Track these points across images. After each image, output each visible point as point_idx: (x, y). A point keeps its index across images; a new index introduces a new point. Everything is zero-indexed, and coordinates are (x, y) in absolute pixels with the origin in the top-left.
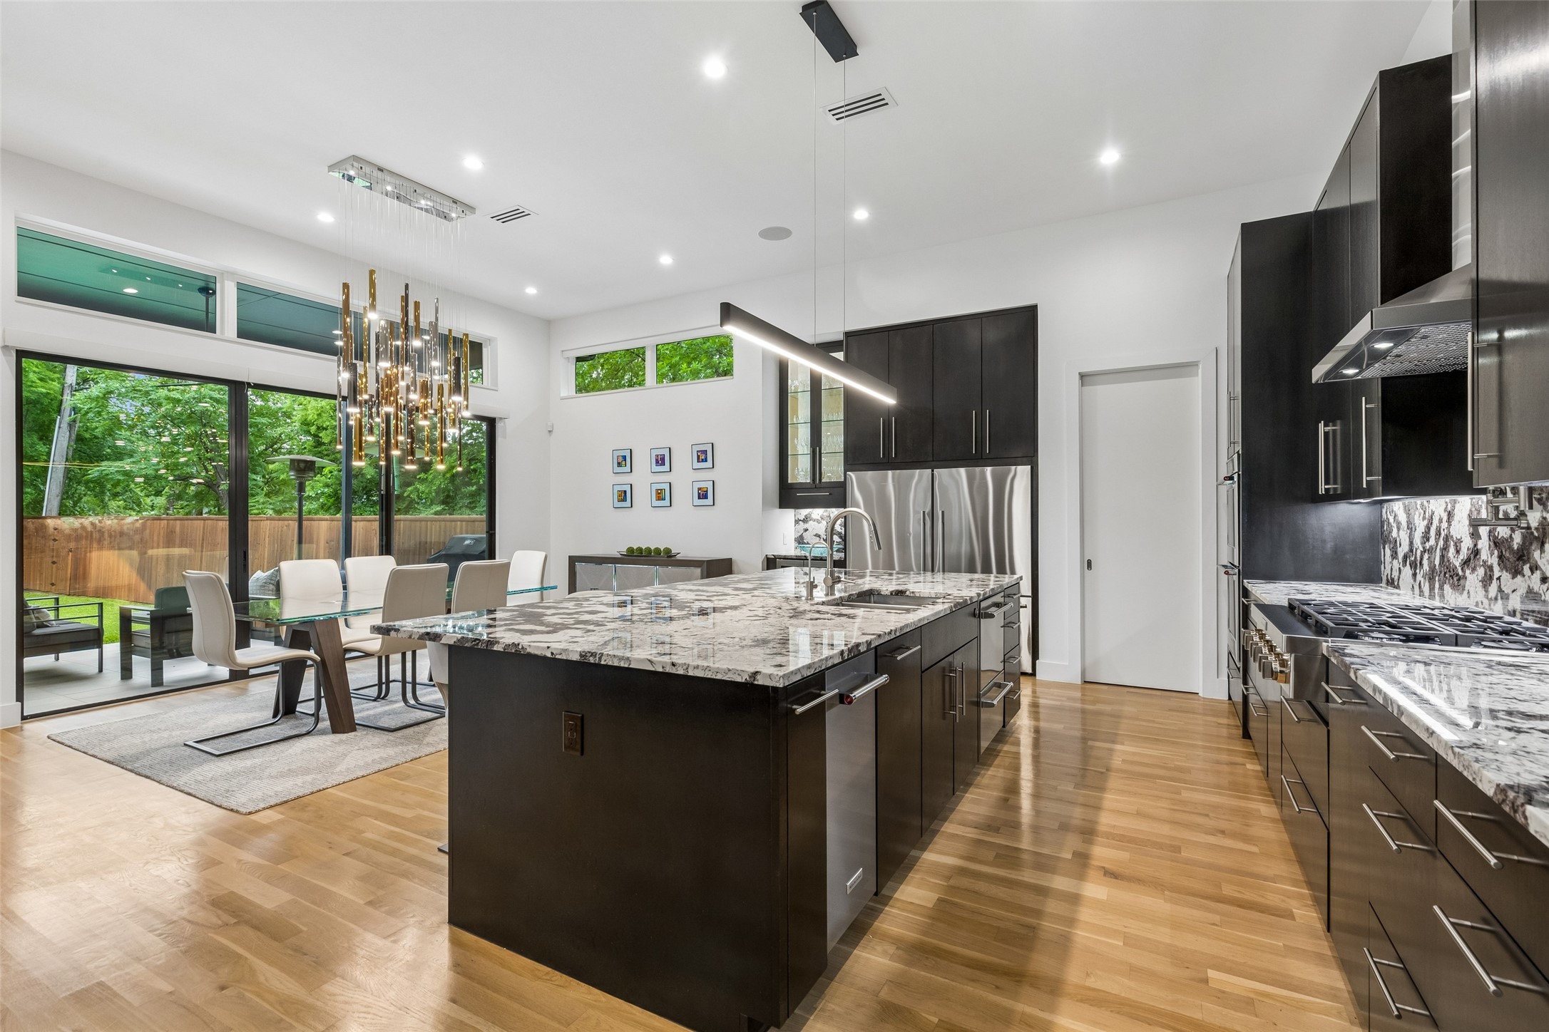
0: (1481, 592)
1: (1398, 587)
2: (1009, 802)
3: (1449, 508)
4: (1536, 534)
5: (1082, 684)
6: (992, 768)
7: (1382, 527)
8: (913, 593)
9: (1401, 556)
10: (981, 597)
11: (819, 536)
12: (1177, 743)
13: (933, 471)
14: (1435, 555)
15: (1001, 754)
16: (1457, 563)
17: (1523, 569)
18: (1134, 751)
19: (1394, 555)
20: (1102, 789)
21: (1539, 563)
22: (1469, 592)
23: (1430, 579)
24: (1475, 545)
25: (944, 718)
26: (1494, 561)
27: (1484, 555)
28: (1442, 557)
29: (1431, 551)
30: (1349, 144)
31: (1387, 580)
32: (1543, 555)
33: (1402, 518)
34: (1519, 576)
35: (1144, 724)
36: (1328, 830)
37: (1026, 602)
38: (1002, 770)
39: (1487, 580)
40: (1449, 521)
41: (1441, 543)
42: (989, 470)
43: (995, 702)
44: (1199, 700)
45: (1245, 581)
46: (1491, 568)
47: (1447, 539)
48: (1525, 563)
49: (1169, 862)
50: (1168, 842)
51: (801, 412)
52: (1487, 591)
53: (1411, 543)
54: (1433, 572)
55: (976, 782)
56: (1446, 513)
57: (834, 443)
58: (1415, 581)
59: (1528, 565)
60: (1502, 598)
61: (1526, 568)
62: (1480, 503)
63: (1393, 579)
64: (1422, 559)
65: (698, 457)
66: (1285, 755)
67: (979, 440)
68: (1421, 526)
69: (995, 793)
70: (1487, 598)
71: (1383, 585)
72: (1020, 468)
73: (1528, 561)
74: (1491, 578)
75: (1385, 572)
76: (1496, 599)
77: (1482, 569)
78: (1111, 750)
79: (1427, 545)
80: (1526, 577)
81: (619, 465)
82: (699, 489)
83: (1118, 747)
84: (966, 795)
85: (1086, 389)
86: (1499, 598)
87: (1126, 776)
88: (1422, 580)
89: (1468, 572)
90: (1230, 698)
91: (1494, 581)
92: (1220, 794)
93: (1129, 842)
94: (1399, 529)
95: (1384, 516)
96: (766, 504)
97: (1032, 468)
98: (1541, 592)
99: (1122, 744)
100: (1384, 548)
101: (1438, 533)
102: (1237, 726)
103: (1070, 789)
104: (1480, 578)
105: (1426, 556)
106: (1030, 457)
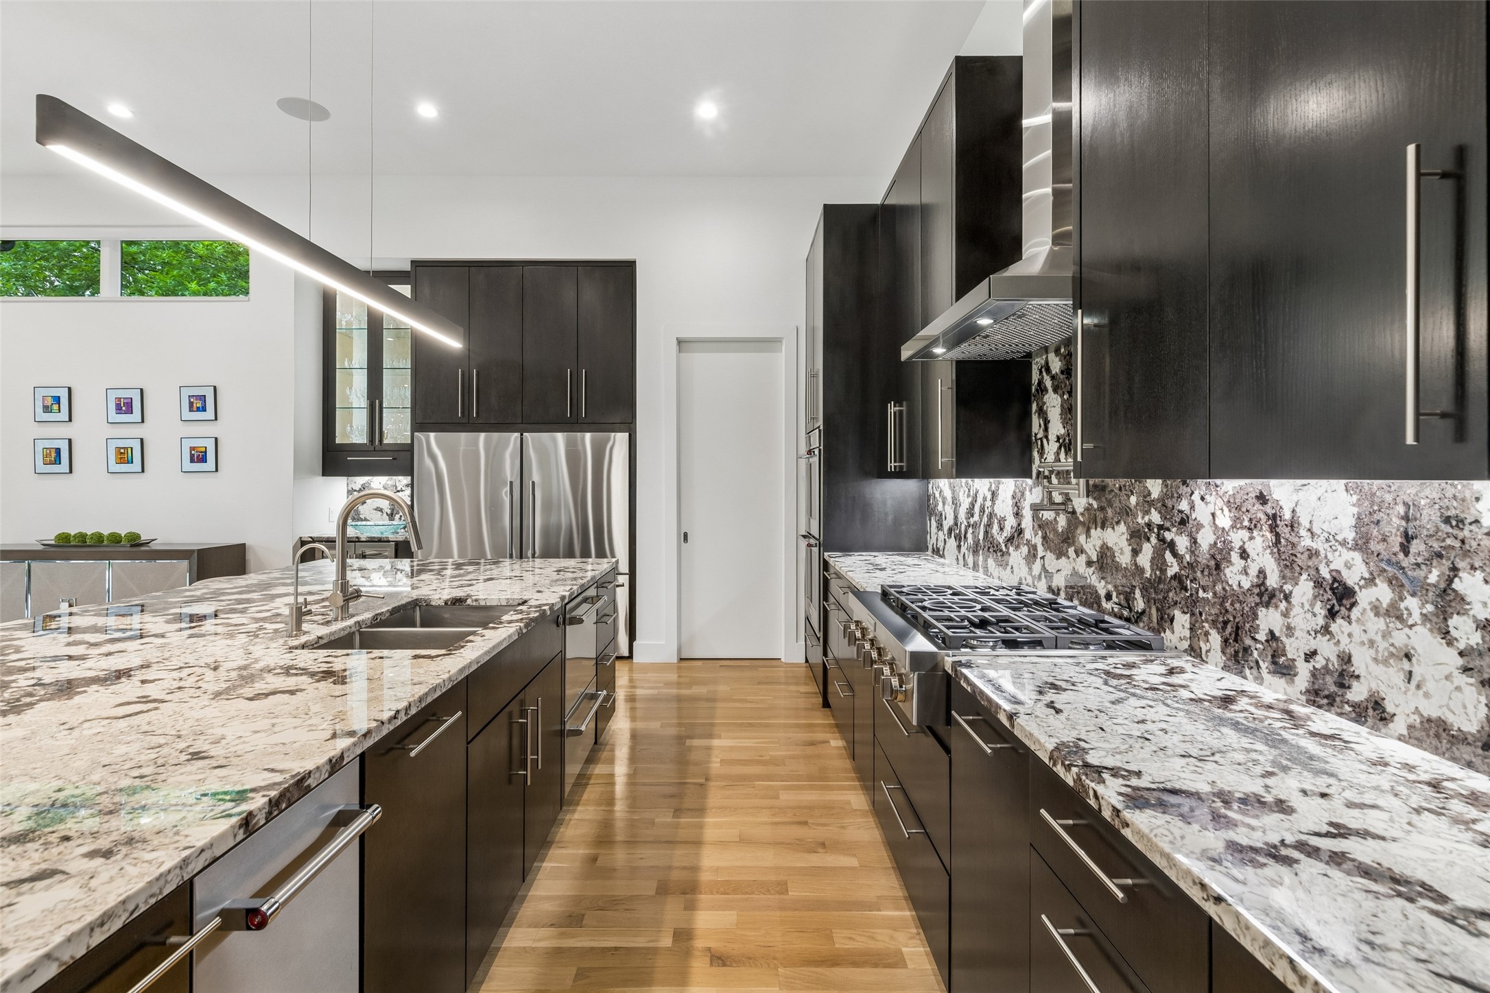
0: (1025, 569)
1: (943, 556)
2: (599, 863)
3: (993, 488)
4: (1081, 519)
5: (679, 662)
6: (579, 808)
7: (929, 500)
8: (476, 600)
9: (946, 528)
10: (566, 601)
11: (381, 510)
12: (767, 726)
13: (522, 435)
14: (979, 531)
15: (592, 781)
16: (1001, 539)
17: (1067, 551)
18: (733, 744)
19: (940, 527)
20: (701, 811)
21: (1085, 547)
22: (1012, 568)
23: (974, 551)
24: (1019, 525)
25: (510, 781)
26: (1038, 540)
27: (1028, 534)
28: (986, 532)
29: (975, 526)
30: (920, 133)
31: (933, 549)
32: (1088, 540)
33: (948, 494)
34: (1063, 558)
35: (737, 705)
36: (950, 875)
37: (623, 579)
38: (591, 808)
39: (1032, 556)
40: (993, 500)
41: (985, 519)
42: (588, 436)
43: (583, 728)
44: (781, 667)
45: (826, 554)
46: (1035, 547)
47: (991, 516)
48: (1069, 545)
49: (778, 913)
50: (773, 878)
51: (353, 355)
52: (1030, 569)
53: (956, 518)
54: (977, 546)
55: (557, 839)
56: (990, 493)
57: (401, 396)
58: (959, 552)
59: (1073, 548)
60: (1045, 577)
61: (1071, 551)
62: (1024, 486)
63: (938, 549)
64: (966, 533)
65: (191, 404)
66: (878, 751)
67: (575, 401)
68: (965, 503)
69: (581, 851)
70: (1031, 574)
71: (929, 552)
72: (619, 435)
73: (1073, 543)
74: (1035, 556)
75: (931, 541)
76: (1040, 576)
77: (1026, 548)
78: (709, 748)
79: (972, 521)
80: (1071, 559)
81: (47, 409)
82: (192, 449)
83: (716, 742)
84: (544, 864)
85: (682, 354)
86: (1043, 576)
87: (726, 784)
88: (966, 552)
89: (1011, 549)
90: (807, 661)
91: (1038, 560)
92: (812, 788)
93: (735, 891)
94: (944, 504)
95: (930, 491)
96: (300, 470)
97: (630, 435)
98: (1087, 575)
99: (720, 737)
100: (930, 520)
101: (982, 510)
102: (816, 693)
103: (669, 820)
104: (1024, 556)
105: (970, 530)
106: (629, 425)
